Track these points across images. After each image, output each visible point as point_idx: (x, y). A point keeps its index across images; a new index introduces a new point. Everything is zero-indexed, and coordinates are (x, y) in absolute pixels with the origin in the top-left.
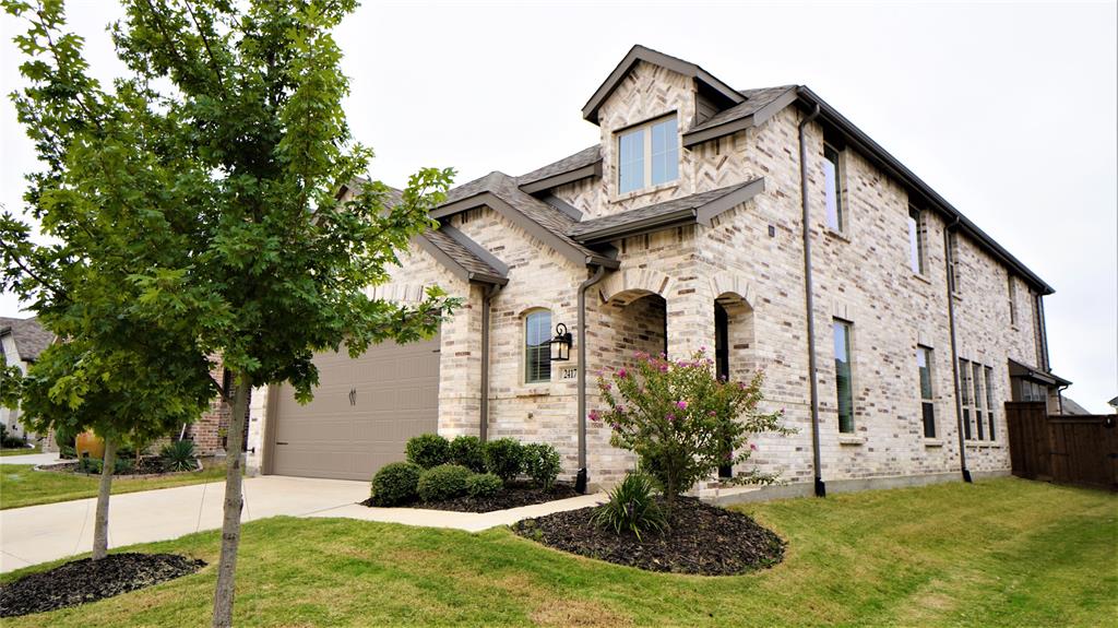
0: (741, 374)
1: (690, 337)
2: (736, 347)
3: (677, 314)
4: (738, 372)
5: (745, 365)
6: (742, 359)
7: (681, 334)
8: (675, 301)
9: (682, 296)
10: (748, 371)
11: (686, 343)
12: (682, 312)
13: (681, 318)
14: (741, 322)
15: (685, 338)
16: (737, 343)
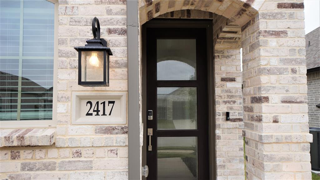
0: (228, 105)
1: (296, 67)
2: (223, 80)
3: (277, 34)
4: (225, 102)
5: (232, 96)
6: (229, 91)
7: (284, 61)
8: (274, 16)
9: (283, 10)
10: (234, 102)
11: (290, 75)
12: (284, 33)
13: (282, 40)
14: (228, 57)
15: (290, 67)
16: (224, 76)
